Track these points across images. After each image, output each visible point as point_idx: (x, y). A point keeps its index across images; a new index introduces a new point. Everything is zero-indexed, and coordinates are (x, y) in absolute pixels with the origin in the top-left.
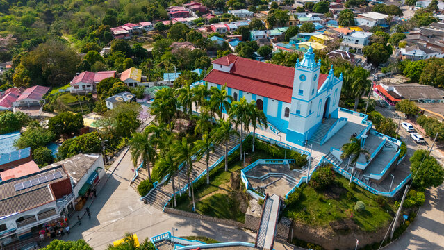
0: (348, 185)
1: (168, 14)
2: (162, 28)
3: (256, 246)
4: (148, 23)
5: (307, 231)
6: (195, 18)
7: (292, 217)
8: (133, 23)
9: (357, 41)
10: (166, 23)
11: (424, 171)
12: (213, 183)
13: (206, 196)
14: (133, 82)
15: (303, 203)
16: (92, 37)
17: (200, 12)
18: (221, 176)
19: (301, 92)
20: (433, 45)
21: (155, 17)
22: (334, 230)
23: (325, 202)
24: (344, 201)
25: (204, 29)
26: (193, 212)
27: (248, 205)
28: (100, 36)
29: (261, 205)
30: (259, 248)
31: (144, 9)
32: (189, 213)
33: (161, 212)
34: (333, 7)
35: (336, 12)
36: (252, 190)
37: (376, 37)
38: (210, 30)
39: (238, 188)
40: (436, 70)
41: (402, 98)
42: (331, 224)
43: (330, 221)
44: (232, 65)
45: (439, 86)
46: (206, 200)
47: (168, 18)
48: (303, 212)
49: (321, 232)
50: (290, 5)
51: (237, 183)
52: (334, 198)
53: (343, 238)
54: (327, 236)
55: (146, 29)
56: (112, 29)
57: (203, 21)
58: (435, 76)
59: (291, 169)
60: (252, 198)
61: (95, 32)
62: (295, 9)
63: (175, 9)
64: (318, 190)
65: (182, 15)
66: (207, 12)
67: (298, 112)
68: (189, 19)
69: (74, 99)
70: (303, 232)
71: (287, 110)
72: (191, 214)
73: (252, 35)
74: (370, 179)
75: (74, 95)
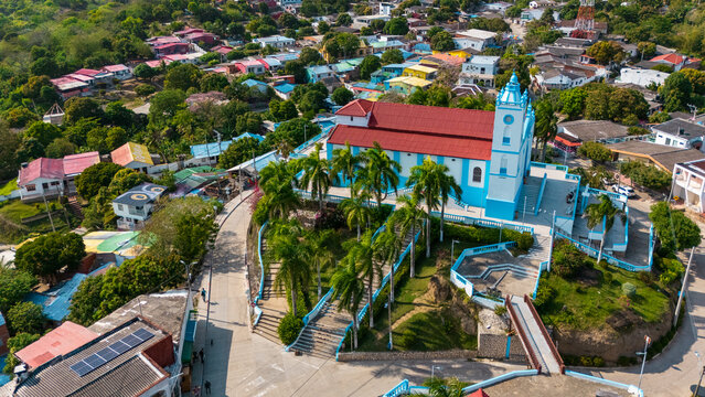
0: (598, 265)
1: (152, 49)
2: (147, 74)
3: (540, 373)
4: (120, 68)
5: (579, 339)
6: (200, 53)
7: (552, 323)
8: (91, 67)
10: (153, 64)
11: (677, 229)
12: (400, 300)
13: (400, 321)
14: (141, 166)
15: (557, 300)
16: (17, 98)
17: (207, 44)
18: (407, 287)
19: (506, 140)
20: (573, 68)
21: (129, 55)
22: (615, 329)
23: (586, 293)
24: (606, 287)
25: (223, 70)
26: (388, 350)
27: (476, 321)
28: (34, 95)
29: (500, 315)
30: (544, 374)
31: (106, 44)
32: (382, 354)
33: (332, 362)
34: (413, 25)
35: (419, 33)
36: (479, 295)
37: (507, 62)
38: (234, 70)
39: (449, 297)
40: (607, 99)
41: (579, 141)
42: (608, 322)
43: (604, 317)
44: (369, 114)
45: (616, 119)
46: (401, 327)
47: (152, 58)
48: (563, 313)
49: (598, 337)
50: (347, 25)
51: (447, 291)
52: (593, 286)
53: (628, 338)
54: (608, 340)
55: (119, 78)
56: (54, 81)
57: (215, 58)
58: (608, 107)
59: (515, 256)
60: (482, 307)
61: (21, 89)
62: (358, 31)
63: (163, 40)
64: (569, 278)
65: (177, 49)
66: (218, 43)
67: (503, 171)
68: (191, 56)
69: (33, 210)
70: (573, 341)
71: (477, 171)
72: (385, 355)
73: (310, 74)
74: (614, 252)
75: (29, 203)
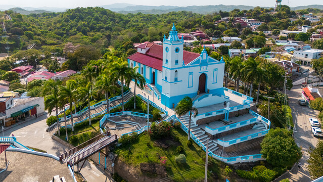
0: (185, 141)
3: (60, 160)
5: (124, 168)
6: (196, 40)
7: (118, 153)
9: (307, 55)
13: (82, 133)
17: (201, 38)
19: (167, 61)
23: (151, 148)
28: (126, 48)
33: (50, 138)
34: (314, 37)
36: (103, 128)
42: (141, 165)
43: (142, 162)
44: (148, 48)
46: (80, 135)
48: (128, 152)
49: (132, 171)
54: (135, 175)
56: (135, 44)
61: (123, 45)
62: (279, 38)
63: (182, 34)
65: (186, 38)
66: (206, 38)
67: (166, 78)
68: (189, 41)
70: (121, 168)
72: (64, 142)
73: (229, 52)
74: (218, 145)
